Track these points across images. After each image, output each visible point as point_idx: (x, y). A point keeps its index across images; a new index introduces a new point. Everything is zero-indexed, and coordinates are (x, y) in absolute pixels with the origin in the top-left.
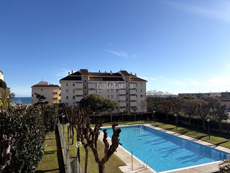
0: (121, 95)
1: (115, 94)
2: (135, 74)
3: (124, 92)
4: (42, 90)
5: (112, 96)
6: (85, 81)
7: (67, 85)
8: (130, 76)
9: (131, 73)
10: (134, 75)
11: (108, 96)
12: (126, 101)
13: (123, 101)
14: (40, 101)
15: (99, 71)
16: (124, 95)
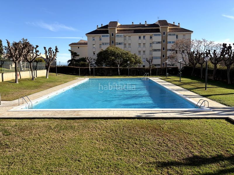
0: (155, 50)
1: (148, 49)
2: (179, 24)
3: (159, 47)
4: (79, 48)
5: (144, 51)
6: (113, 34)
7: (94, 39)
8: (168, 25)
9: (174, 23)
10: (177, 25)
11: (140, 52)
12: (161, 58)
13: (156, 58)
14: (74, 58)
15: (133, 23)
16: (159, 50)
